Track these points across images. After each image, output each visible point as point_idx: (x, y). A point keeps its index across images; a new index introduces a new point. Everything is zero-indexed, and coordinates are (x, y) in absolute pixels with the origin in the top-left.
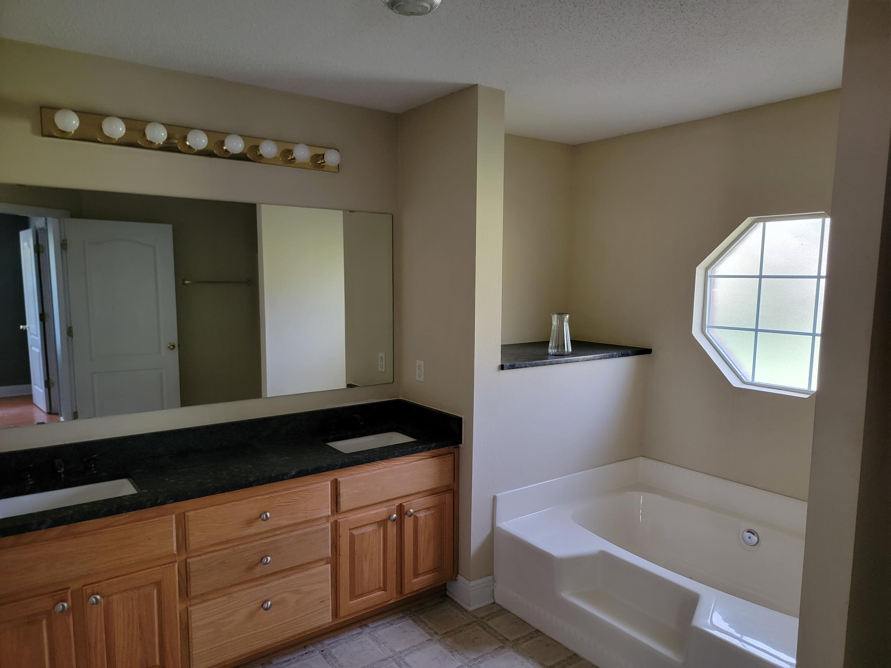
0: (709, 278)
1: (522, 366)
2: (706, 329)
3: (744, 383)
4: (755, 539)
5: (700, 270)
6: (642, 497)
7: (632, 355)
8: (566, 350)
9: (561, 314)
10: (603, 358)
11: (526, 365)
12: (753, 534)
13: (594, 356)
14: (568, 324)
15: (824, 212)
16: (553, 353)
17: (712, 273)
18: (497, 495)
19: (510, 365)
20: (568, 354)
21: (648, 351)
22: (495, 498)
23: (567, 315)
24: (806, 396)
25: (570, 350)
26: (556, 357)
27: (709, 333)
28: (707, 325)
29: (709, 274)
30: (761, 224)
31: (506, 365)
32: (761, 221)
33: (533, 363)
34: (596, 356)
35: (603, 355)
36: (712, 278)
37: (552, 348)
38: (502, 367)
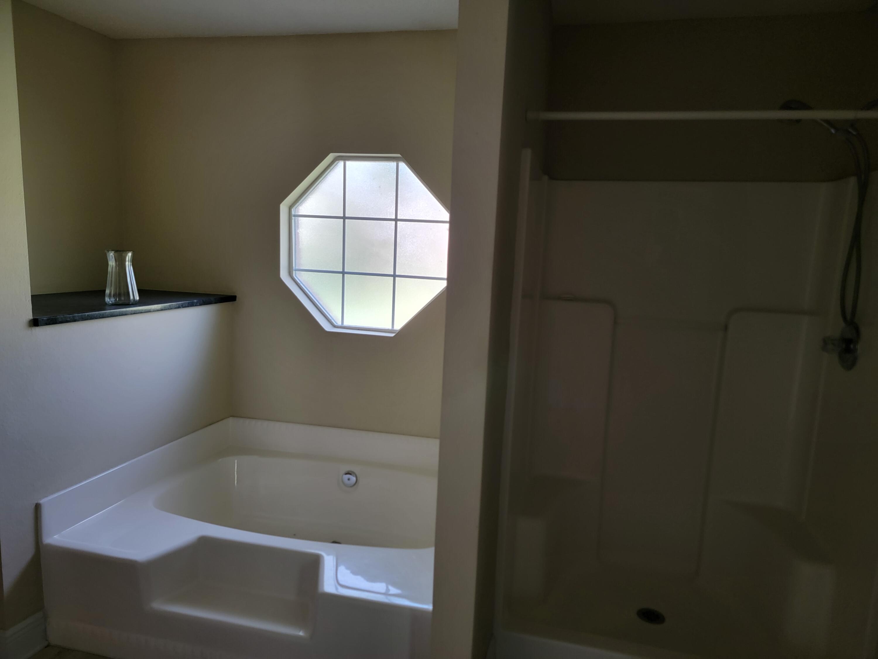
0: (293, 218)
1: (68, 319)
2: (294, 272)
3: (335, 326)
4: (353, 479)
5: (283, 208)
6: (236, 461)
7: (215, 303)
8: (132, 297)
9: (120, 253)
10: (181, 306)
11: (75, 318)
12: (350, 474)
13: (170, 305)
14: (131, 264)
15: (399, 155)
16: (113, 302)
17: (296, 212)
18: (42, 501)
19: (49, 319)
20: (134, 303)
21: (232, 298)
22: (38, 508)
23: (129, 253)
24: (392, 335)
25: (137, 298)
26: (118, 307)
27: (297, 277)
28: (294, 268)
29: (293, 213)
30: (341, 163)
31: (42, 320)
32: (341, 160)
33: (85, 315)
34: (172, 305)
35: (181, 303)
36: (296, 218)
37: (110, 296)
38: (35, 323)
